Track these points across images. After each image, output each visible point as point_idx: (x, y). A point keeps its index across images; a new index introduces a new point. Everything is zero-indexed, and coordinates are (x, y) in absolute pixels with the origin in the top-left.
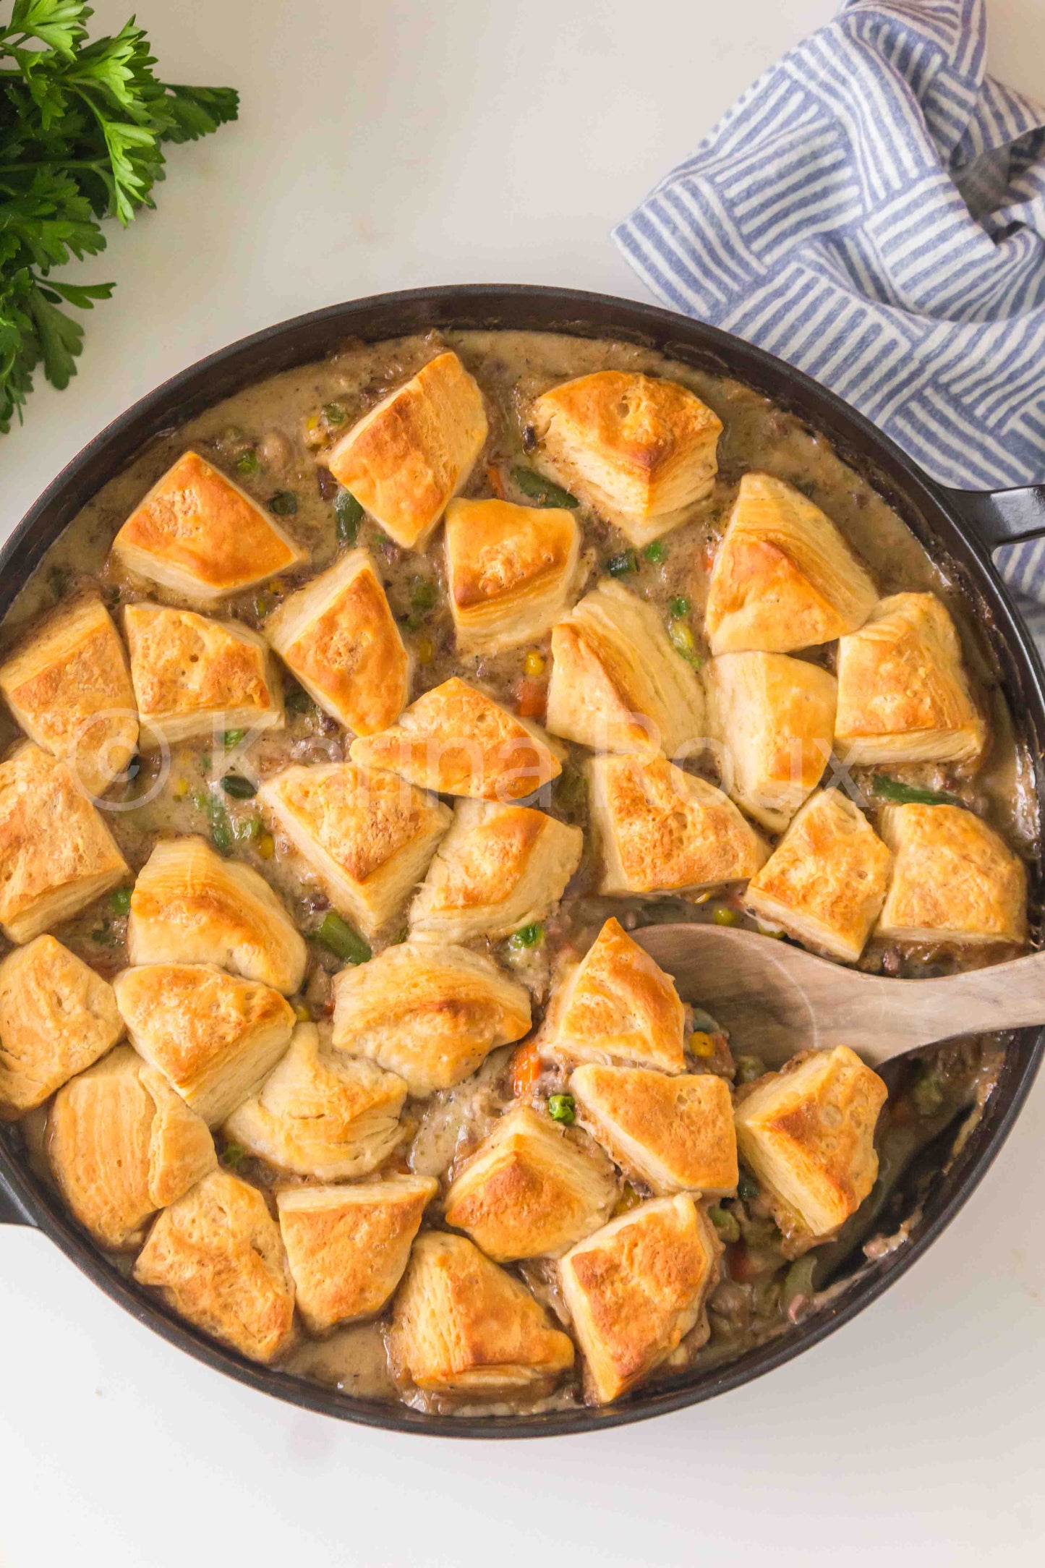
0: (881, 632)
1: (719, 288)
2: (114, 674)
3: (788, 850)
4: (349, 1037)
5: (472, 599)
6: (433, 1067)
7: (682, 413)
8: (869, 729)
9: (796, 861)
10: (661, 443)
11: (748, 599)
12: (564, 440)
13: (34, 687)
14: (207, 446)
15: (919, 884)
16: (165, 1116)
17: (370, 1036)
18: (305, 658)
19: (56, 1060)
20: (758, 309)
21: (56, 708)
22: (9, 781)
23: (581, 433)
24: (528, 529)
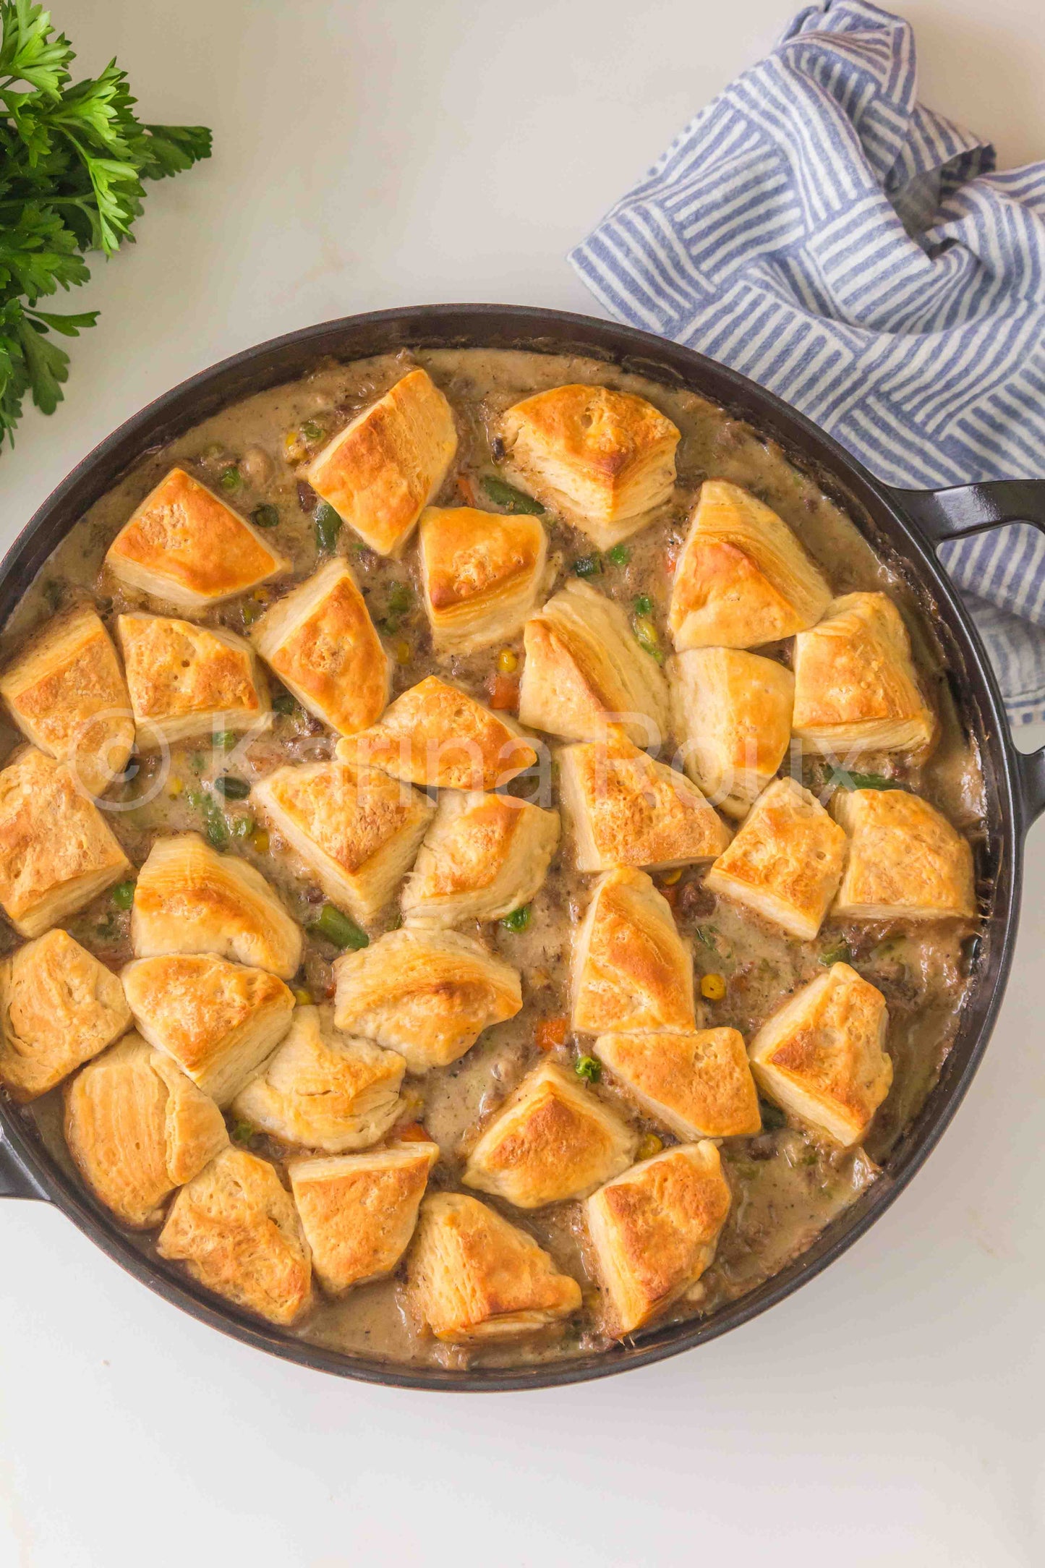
0: (835, 628)
1: (672, 306)
2: (110, 680)
3: (751, 833)
4: (351, 1019)
5: (447, 601)
6: (430, 1046)
7: (642, 423)
8: (825, 719)
9: (757, 843)
10: (624, 450)
11: (710, 597)
12: (531, 450)
13: (36, 694)
14: (192, 462)
15: (875, 864)
16: (177, 1100)
17: (370, 1017)
18: (290, 663)
19: (66, 1047)
20: (709, 325)
21: (57, 713)
22: (14, 784)
23: (547, 443)
24: (498, 534)
